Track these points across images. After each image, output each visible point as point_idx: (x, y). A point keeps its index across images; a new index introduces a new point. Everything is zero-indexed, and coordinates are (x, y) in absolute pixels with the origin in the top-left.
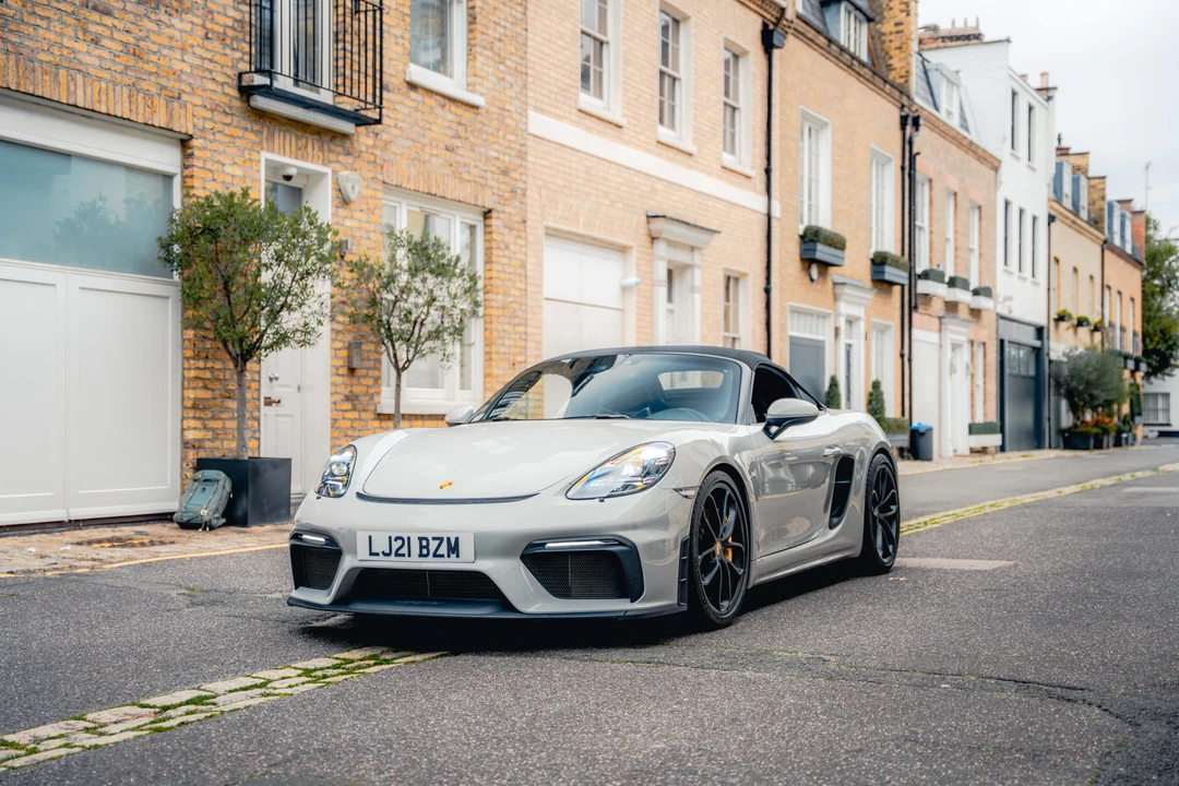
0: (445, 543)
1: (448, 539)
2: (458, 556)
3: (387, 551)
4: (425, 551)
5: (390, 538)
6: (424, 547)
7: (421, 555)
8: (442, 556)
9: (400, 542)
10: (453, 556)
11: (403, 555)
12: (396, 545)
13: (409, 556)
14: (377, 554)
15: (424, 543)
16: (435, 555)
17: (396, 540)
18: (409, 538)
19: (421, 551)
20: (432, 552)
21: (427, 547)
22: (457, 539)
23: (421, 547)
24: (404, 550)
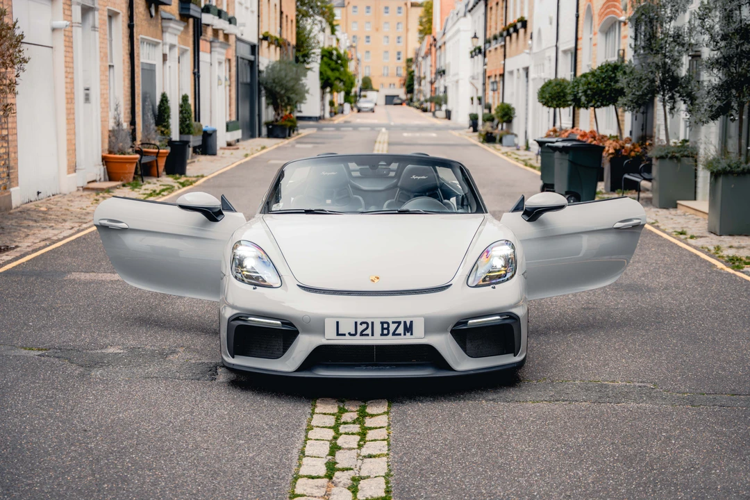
0: (402, 326)
1: (405, 323)
2: (412, 334)
3: (353, 332)
4: (385, 332)
5: (356, 323)
6: (385, 329)
7: (382, 334)
8: (400, 334)
9: (365, 326)
10: (408, 334)
11: (368, 335)
12: (360, 328)
13: (373, 335)
14: (344, 335)
15: (385, 326)
16: (394, 334)
17: (361, 324)
18: (373, 323)
19: (382, 331)
20: (391, 332)
21: (388, 329)
22: (411, 322)
23: (383, 329)
24: (369, 331)
